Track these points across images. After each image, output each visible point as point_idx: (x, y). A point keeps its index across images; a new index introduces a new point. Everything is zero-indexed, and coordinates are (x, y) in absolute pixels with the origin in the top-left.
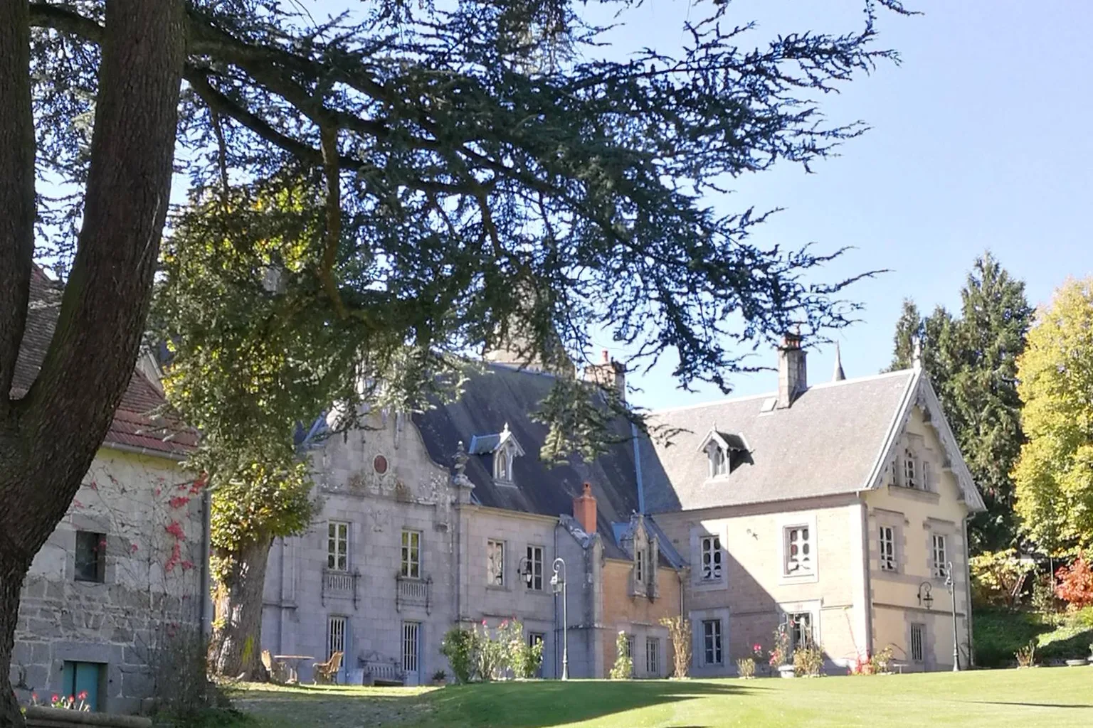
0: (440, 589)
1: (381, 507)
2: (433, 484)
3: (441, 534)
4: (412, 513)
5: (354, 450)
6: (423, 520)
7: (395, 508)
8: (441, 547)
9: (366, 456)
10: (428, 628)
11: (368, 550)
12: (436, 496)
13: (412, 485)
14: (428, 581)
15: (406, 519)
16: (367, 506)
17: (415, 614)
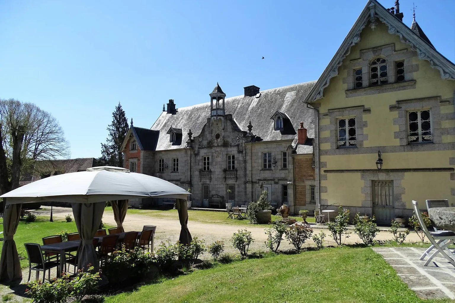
0: (240, 173)
1: (218, 149)
2: (238, 138)
3: (241, 154)
4: (229, 149)
5: (209, 134)
6: (233, 151)
7: (223, 149)
8: (241, 159)
9: (213, 135)
10: (236, 186)
11: (214, 163)
12: (239, 142)
13: (230, 140)
14: (237, 171)
15: (227, 151)
16: (213, 150)
17: (231, 182)
